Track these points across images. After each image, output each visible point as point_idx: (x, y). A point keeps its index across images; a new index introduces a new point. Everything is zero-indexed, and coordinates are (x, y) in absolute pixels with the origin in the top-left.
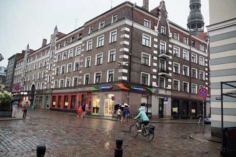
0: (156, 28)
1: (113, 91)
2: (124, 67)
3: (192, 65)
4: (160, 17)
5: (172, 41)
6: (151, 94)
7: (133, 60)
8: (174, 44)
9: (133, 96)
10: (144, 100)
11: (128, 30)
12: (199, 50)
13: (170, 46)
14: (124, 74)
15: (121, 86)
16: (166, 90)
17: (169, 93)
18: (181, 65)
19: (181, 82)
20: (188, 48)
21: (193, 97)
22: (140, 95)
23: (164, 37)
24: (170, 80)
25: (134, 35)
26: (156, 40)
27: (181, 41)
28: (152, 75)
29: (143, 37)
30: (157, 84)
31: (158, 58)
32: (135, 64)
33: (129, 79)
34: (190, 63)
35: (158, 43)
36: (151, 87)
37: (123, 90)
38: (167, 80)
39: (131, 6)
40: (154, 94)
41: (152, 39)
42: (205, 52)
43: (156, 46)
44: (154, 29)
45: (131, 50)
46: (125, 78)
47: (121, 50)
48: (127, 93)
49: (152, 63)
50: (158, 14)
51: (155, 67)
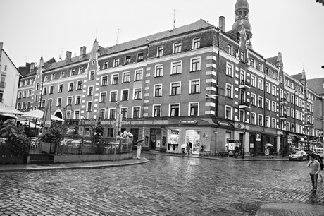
0: (237, 55)
1: (198, 126)
2: (212, 100)
3: (266, 95)
4: (240, 42)
5: (250, 69)
6: (233, 129)
7: (220, 92)
8: (252, 73)
9: (220, 132)
10: (228, 136)
11: (215, 58)
12: (272, 78)
13: (248, 75)
14: (212, 108)
15: (210, 121)
16: (246, 124)
17: (248, 128)
18: (257, 96)
19: (257, 115)
20: (263, 76)
21: (267, 131)
22: (225, 131)
23: (243, 64)
24: (248, 113)
25: (220, 64)
26: (237, 69)
27: (258, 69)
28: (234, 108)
29: (227, 66)
30: (238, 118)
31: (239, 89)
32: (221, 97)
33: (216, 113)
34: (264, 94)
35: (238, 72)
36: (234, 121)
37: (212, 126)
38: (246, 113)
39: (216, 31)
40: (236, 129)
41: (235, 68)
42: (276, 80)
43: (237, 76)
44: (235, 57)
45: (217, 81)
46: (213, 113)
47: (208, 81)
48: (214, 129)
49: (234, 95)
50: (238, 38)
51: (236, 99)
